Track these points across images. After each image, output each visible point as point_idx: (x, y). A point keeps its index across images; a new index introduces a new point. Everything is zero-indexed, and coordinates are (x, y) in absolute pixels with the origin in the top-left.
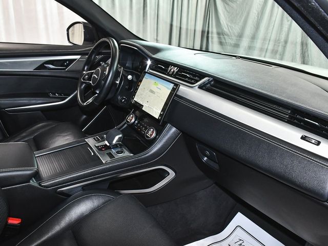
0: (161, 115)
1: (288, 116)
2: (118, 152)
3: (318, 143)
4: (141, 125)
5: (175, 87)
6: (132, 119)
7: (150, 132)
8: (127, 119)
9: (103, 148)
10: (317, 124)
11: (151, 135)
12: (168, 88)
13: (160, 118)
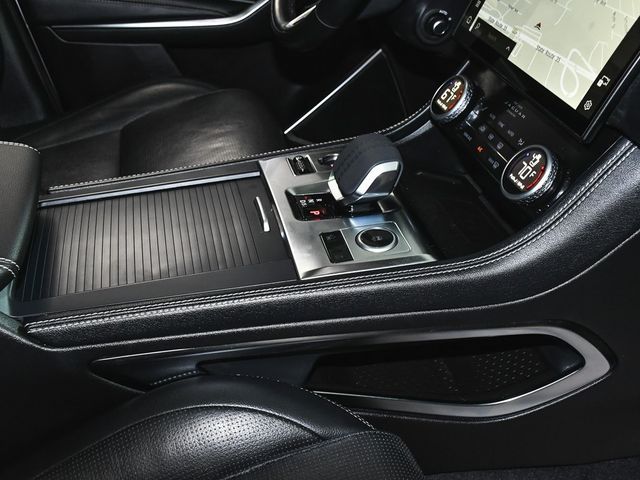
0: (594, 93)
2: (369, 238)
4: (493, 129)
6: (455, 99)
7: (527, 168)
8: (439, 96)
9: (315, 206)
11: (530, 182)
13: (588, 106)
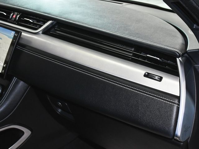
0: (4, 68)
1: (131, 55)
3: (160, 79)
5: (16, 35)
10: (159, 59)
12: (9, 37)
